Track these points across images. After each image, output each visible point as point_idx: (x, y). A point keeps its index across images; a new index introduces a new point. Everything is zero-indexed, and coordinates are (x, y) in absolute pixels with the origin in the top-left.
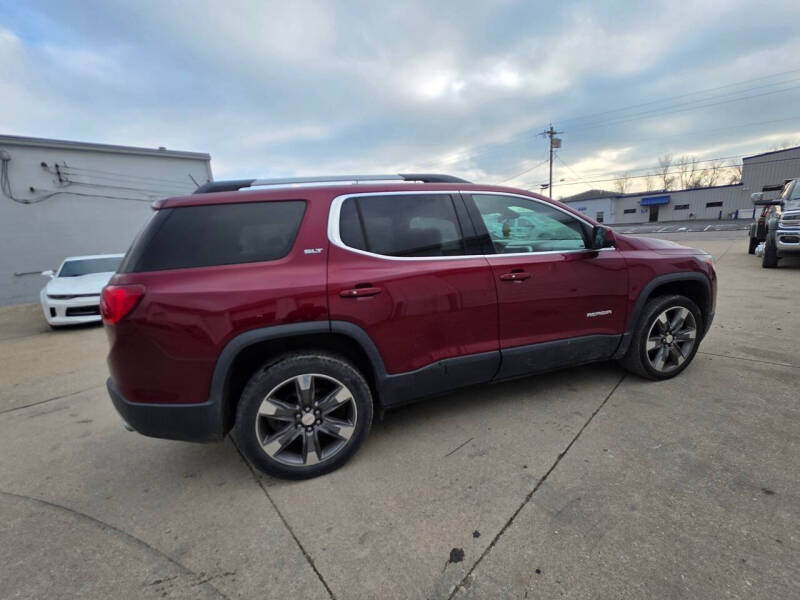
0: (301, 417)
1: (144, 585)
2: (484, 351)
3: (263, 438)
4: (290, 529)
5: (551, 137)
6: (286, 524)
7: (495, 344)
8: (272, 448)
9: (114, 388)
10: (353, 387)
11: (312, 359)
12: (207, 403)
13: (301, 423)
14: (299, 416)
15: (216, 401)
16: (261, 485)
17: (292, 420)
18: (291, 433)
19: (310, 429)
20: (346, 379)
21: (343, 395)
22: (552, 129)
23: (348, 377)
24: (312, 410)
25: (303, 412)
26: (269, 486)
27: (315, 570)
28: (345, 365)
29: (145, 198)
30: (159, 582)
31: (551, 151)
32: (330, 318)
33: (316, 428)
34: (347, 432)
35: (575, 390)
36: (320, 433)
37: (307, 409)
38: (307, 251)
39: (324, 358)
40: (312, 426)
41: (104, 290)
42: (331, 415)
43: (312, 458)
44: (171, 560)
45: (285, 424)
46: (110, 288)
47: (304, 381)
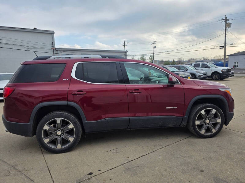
0: (57, 132)
1: (5, 170)
2: (122, 117)
3: (44, 137)
4: (47, 164)
5: (226, 22)
6: (46, 163)
7: (127, 114)
8: (46, 141)
9: (4, 117)
10: (74, 124)
11: (62, 113)
12: (29, 124)
13: (57, 134)
14: (56, 131)
15: (31, 123)
16: (43, 154)
17: (54, 132)
18: (53, 137)
19: (59, 136)
20: (72, 121)
21: (71, 126)
22: (226, 18)
23: (73, 120)
24: (61, 130)
25: (58, 130)
26: (45, 154)
27: (50, 173)
28: (72, 116)
29: (26, 49)
30: (9, 170)
31: (226, 29)
32: (68, 101)
33: (62, 137)
34: (71, 139)
35: (167, 138)
36: (62, 138)
37: (59, 130)
38: (64, 79)
39: (65, 113)
40: (60, 135)
41: (5, 88)
42: (67, 133)
43: (59, 146)
44: (12, 166)
45: (51, 133)
46: (6, 87)
47: (59, 120)
